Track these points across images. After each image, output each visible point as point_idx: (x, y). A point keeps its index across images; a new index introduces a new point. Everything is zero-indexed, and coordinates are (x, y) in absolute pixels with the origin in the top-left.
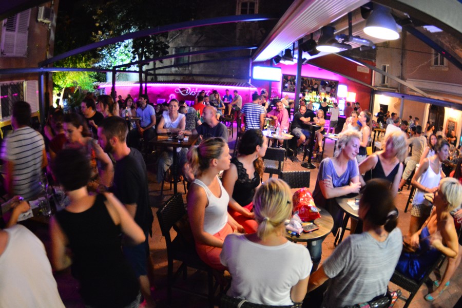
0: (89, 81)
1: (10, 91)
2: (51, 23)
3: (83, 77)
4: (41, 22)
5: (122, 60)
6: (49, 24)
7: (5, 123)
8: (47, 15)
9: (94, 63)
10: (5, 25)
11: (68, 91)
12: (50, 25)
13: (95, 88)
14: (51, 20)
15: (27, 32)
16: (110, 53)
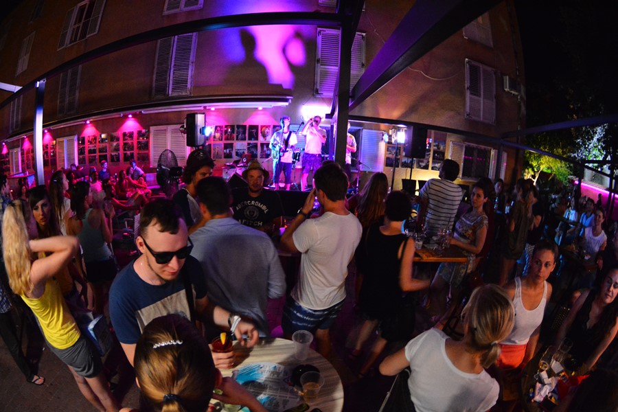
0: (564, 172)
1: (475, 154)
2: (519, 94)
3: (559, 165)
4: (508, 92)
5: (596, 157)
6: (518, 95)
7: (464, 182)
8: (512, 86)
9: (570, 152)
10: (468, 88)
11: (543, 175)
12: (519, 97)
13: (569, 182)
14: (519, 91)
15: (494, 100)
16: (584, 143)
